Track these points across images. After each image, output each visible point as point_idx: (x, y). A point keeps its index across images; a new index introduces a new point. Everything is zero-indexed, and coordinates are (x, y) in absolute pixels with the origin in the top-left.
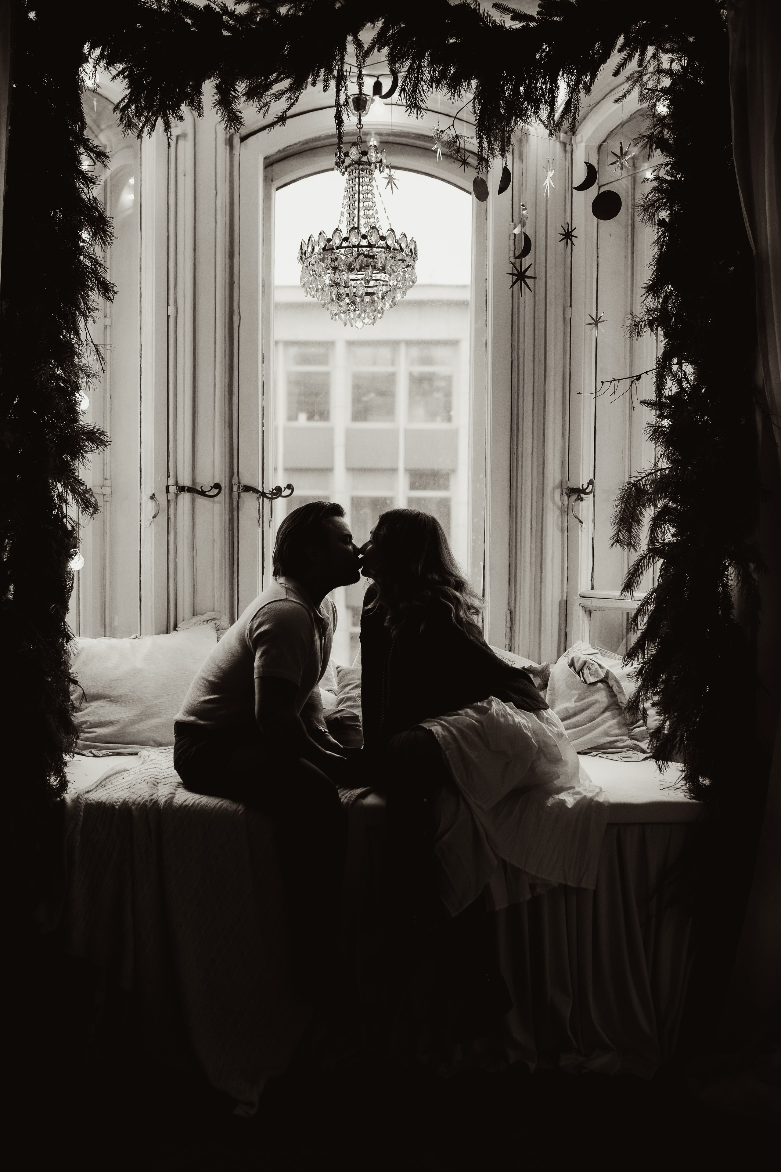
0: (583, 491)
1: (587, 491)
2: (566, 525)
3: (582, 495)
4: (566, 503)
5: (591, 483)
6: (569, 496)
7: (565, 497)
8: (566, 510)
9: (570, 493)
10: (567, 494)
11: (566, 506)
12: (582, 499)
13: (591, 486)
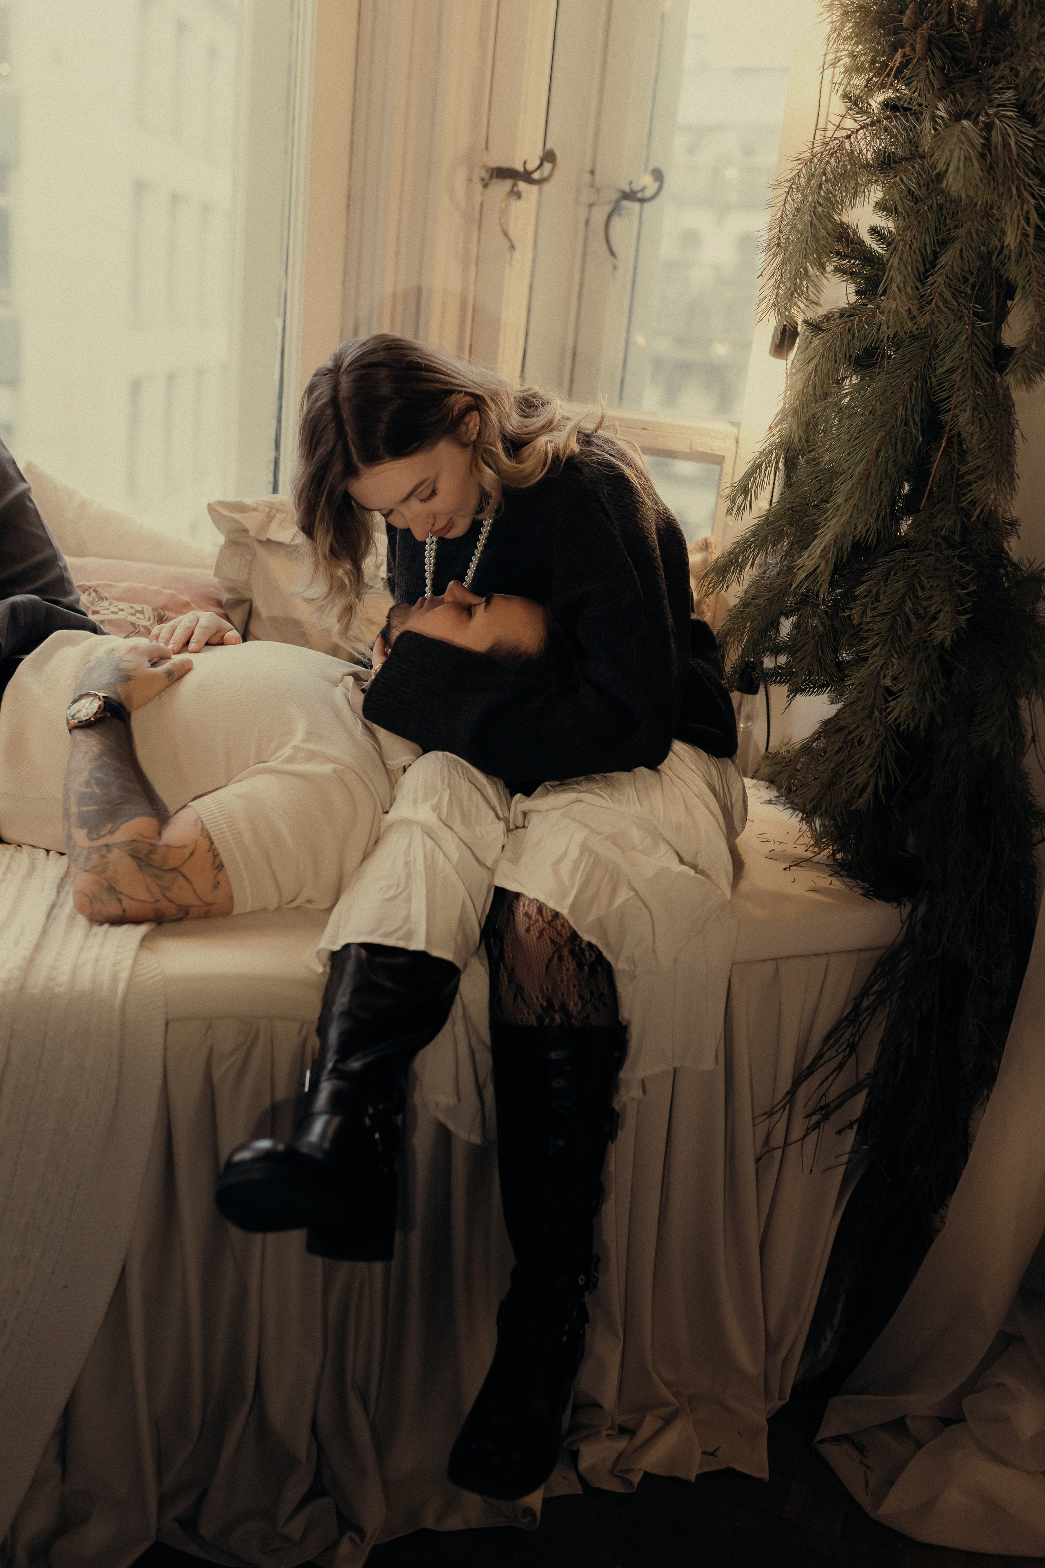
0: (526, 176)
1: (536, 176)
2: (474, 251)
3: (522, 186)
4: (478, 200)
5: (549, 157)
6: (486, 186)
7: (478, 186)
8: (477, 216)
9: (491, 178)
10: (483, 179)
11: (478, 207)
12: (519, 195)
13: (547, 166)
